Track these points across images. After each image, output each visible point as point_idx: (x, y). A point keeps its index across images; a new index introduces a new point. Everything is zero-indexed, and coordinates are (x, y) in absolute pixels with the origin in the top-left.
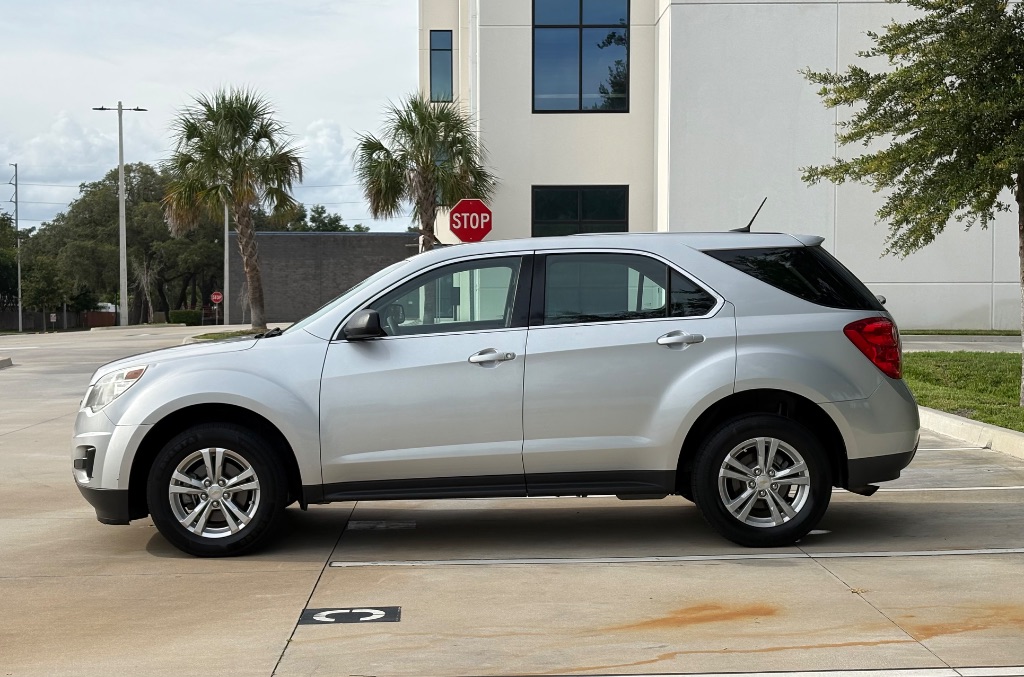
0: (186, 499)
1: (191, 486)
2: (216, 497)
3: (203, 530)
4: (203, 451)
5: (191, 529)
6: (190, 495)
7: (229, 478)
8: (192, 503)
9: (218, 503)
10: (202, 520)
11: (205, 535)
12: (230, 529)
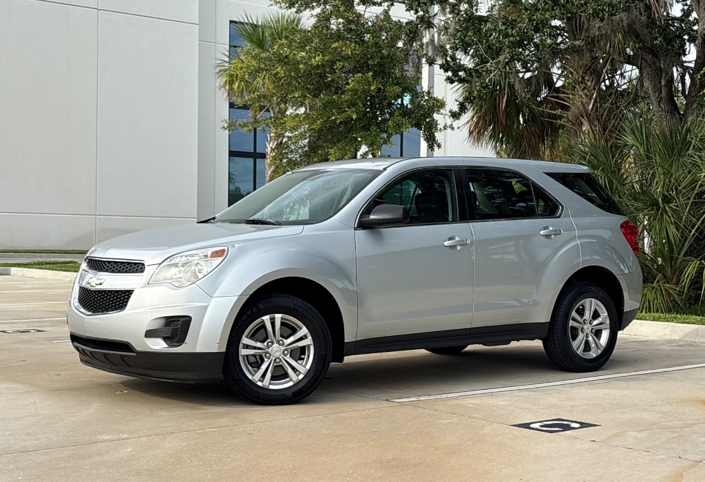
0: (252, 359)
1: (255, 348)
2: (277, 354)
3: (270, 384)
4: (264, 318)
5: (260, 384)
6: (254, 356)
7: (287, 338)
8: (257, 362)
9: (281, 360)
10: (269, 375)
11: (272, 387)
12: (291, 380)
